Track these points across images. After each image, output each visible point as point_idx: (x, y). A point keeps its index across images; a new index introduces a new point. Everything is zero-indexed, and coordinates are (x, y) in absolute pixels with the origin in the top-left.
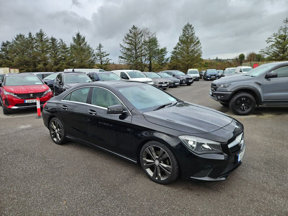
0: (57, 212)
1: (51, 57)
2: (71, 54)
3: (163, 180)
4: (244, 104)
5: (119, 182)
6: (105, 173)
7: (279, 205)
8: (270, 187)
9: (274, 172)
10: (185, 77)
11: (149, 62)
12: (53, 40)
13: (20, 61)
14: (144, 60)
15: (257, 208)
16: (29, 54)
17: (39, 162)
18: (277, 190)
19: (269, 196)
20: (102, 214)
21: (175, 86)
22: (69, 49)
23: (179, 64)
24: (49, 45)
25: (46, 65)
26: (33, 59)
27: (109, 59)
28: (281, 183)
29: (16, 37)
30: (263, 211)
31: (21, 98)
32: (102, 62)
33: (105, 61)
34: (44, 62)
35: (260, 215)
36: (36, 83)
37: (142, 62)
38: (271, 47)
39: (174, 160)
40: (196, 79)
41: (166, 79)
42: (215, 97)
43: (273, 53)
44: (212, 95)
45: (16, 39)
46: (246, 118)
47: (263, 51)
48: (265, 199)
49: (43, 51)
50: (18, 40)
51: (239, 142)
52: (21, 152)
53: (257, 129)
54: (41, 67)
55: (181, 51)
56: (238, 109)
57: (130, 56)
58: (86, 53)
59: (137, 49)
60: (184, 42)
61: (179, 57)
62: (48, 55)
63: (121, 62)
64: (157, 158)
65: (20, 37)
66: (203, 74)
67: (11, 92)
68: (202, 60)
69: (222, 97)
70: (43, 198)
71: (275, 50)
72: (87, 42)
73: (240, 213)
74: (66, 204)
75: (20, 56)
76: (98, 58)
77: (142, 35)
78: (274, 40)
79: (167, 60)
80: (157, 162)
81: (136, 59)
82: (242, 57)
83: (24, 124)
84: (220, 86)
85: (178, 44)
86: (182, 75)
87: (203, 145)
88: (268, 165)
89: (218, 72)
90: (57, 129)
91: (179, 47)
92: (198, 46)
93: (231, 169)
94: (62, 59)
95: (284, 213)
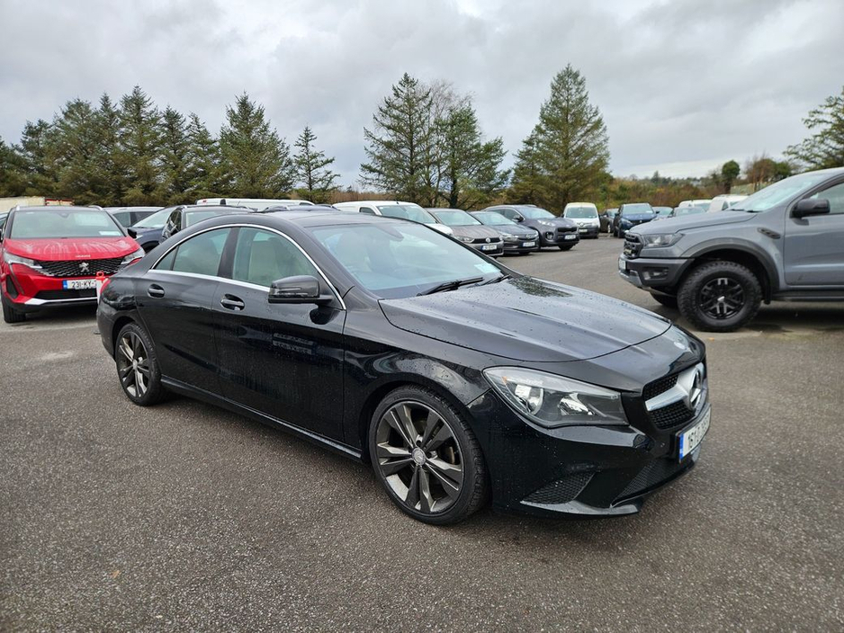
0: (86, 600)
1: (165, 169)
2: (223, 159)
3: (437, 513)
4: (723, 297)
5: (300, 517)
6: (263, 489)
7: (812, 599)
8: (783, 542)
9: (802, 496)
10: (553, 225)
11: (451, 182)
12: (172, 117)
13: (77, 178)
14: (434, 176)
15: (735, 605)
16: (101, 157)
17: (71, 454)
18: (809, 551)
19: (779, 571)
20: (225, 612)
21: (524, 252)
22: (217, 144)
23: (540, 187)
24: (159, 134)
25: (151, 191)
26: (114, 173)
27: (332, 174)
28: (824, 532)
29: (66, 109)
30: (755, 617)
31: (53, 275)
32: (311, 182)
33: (320, 180)
34: (145, 183)
35: (741, 628)
36: (103, 233)
37: (429, 183)
38: (818, 139)
39: (470, 446)
40: (588, 233)
41: (495, 229)
42: (634, 274)
43: (826, 156)
44: (627, 271)
45: (65, 114)
46: (727, 341)
47: (796, 150)
48: (765, 579)
49: (142, 150)
50: (72, 118)
51: (687, 394)
52: (26, 425)
53: (760, 370)
54: (136, 197)
55: (545, 151)
56: (705, 312)
57: (395, 165)
58: (265, 157)
59: (414, 143)
60: (554, 123)
61: (539, 170)
62: (157, 162)
63: (369, 181)
64: (419, 441)
65: (77, 109)
66: (611, 219)
67: (24, 256)
68: (612, 180)
69: (656, 274)
70: (53, 559)
71: (830, 149)
72: (270, 125)
73: (676, 619)
74: (119, 579)
75: (76, 164)
76: (300, 171)
77: (431, 102)
78: (829, 118)
79: (504, 176)
80: (419, 456)
81: (412, 173)
82: (731, 170)
83: (56, 350)
84: (651, 242)
85: (538, 128)
86: (545, 219)
87: (563, 400)
88: (785, 473)
89: (657, 213)
90: (136, 357)
91: (541, 137)
92: (598, 136)
93: (657, 480)
94: (198, 174)
95: (825, 623)
